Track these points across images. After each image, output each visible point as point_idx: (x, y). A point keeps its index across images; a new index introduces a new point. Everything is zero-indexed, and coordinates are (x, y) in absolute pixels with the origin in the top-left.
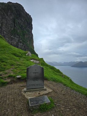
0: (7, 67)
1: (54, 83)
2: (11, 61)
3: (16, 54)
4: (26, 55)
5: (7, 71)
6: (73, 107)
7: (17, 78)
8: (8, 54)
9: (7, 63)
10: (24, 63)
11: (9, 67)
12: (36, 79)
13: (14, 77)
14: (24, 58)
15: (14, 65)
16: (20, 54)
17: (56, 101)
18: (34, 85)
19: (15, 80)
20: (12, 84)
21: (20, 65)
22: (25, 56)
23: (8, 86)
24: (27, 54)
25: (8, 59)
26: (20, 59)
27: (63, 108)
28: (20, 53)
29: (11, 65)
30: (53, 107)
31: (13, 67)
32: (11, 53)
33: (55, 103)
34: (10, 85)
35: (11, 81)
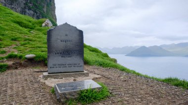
0: (5, 42)
1: (102, 68)
2: (12, 33)
3: (21, 22)
4: (41, 26)
5: (4, 49)
6: (147, 96)
7: (26, 58)
8: (6, 21)
9: (3, 35)
10: (39, 38)
11: (8, 43)
12: (66, 53)
13: (20, 57)
14: (39, 30)
15: (20, 39)
16: (30, 24)
17: (111, 88)
18: (64, 65)
19: (22, 62)
20: (16, 68)
21: (31, 40)
22: (39, 28)
23: (9, 72)
24: (44, 25)
25: (5, 30)
26: (29, 31)
27: (126, 97)
28: (30, 21)
29: (12, 40)
30: (108, 97)
31: (17, 43)
32: (12, 21)
33: (110, 91)
34: (14, 71)
35: (13, 64)
